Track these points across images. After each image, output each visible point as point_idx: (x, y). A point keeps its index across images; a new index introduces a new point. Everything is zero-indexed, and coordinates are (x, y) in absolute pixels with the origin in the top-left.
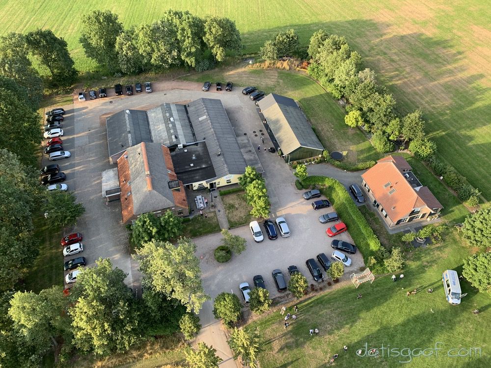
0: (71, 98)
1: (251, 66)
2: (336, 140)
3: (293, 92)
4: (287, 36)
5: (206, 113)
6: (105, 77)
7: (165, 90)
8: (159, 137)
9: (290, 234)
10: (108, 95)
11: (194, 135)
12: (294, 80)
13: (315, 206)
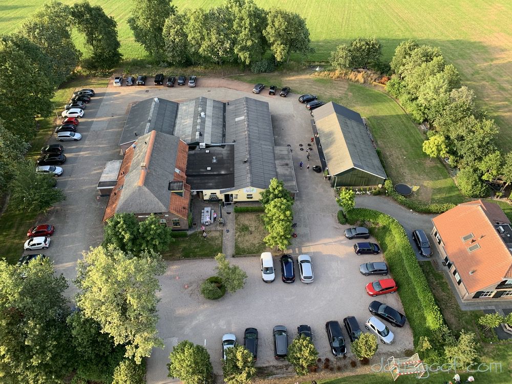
0: (107, 82)
1: (317, 74)
2: (407, 171)
3: (362, 107)
4: (367, 43)
5: (246, 114)
6: (150, 66)
7: (210, 87)
8: (183, 132)
9: (313, 280)
10: (146, 84)
11: (224, 136)
12: (366, 95)
13: (358, 249)
